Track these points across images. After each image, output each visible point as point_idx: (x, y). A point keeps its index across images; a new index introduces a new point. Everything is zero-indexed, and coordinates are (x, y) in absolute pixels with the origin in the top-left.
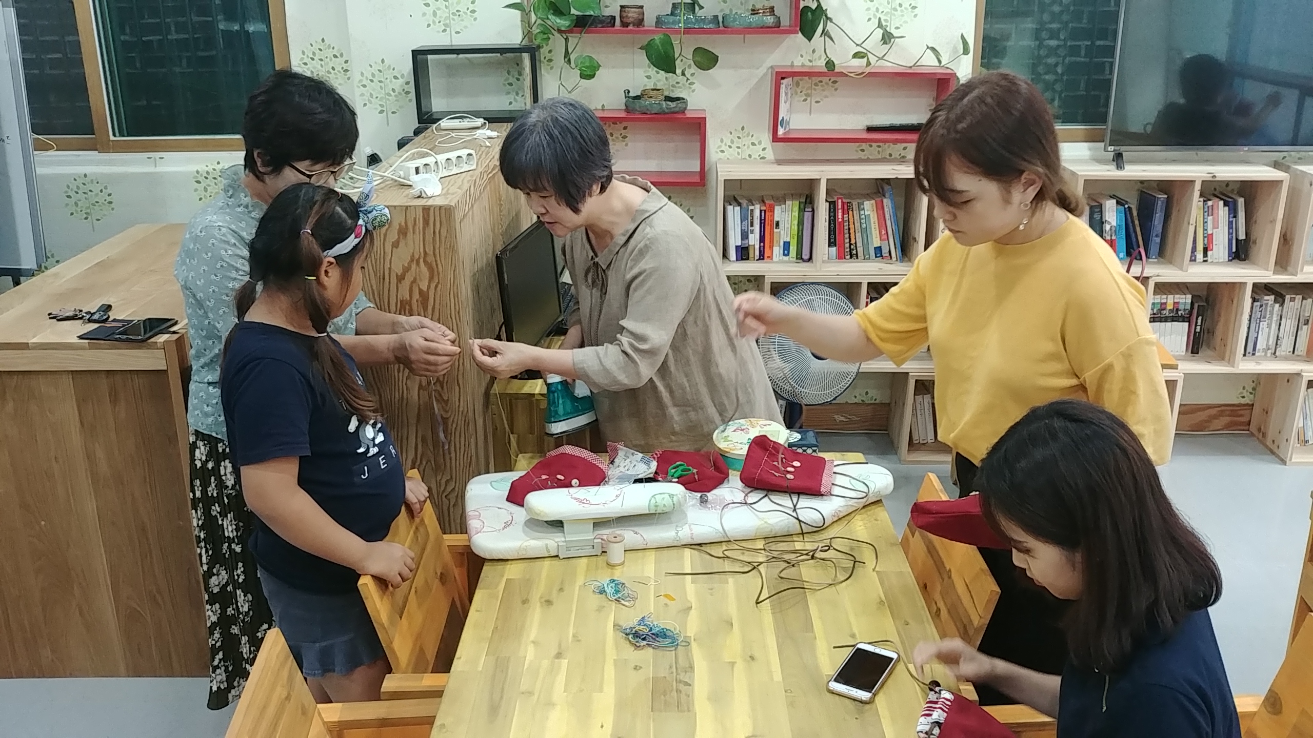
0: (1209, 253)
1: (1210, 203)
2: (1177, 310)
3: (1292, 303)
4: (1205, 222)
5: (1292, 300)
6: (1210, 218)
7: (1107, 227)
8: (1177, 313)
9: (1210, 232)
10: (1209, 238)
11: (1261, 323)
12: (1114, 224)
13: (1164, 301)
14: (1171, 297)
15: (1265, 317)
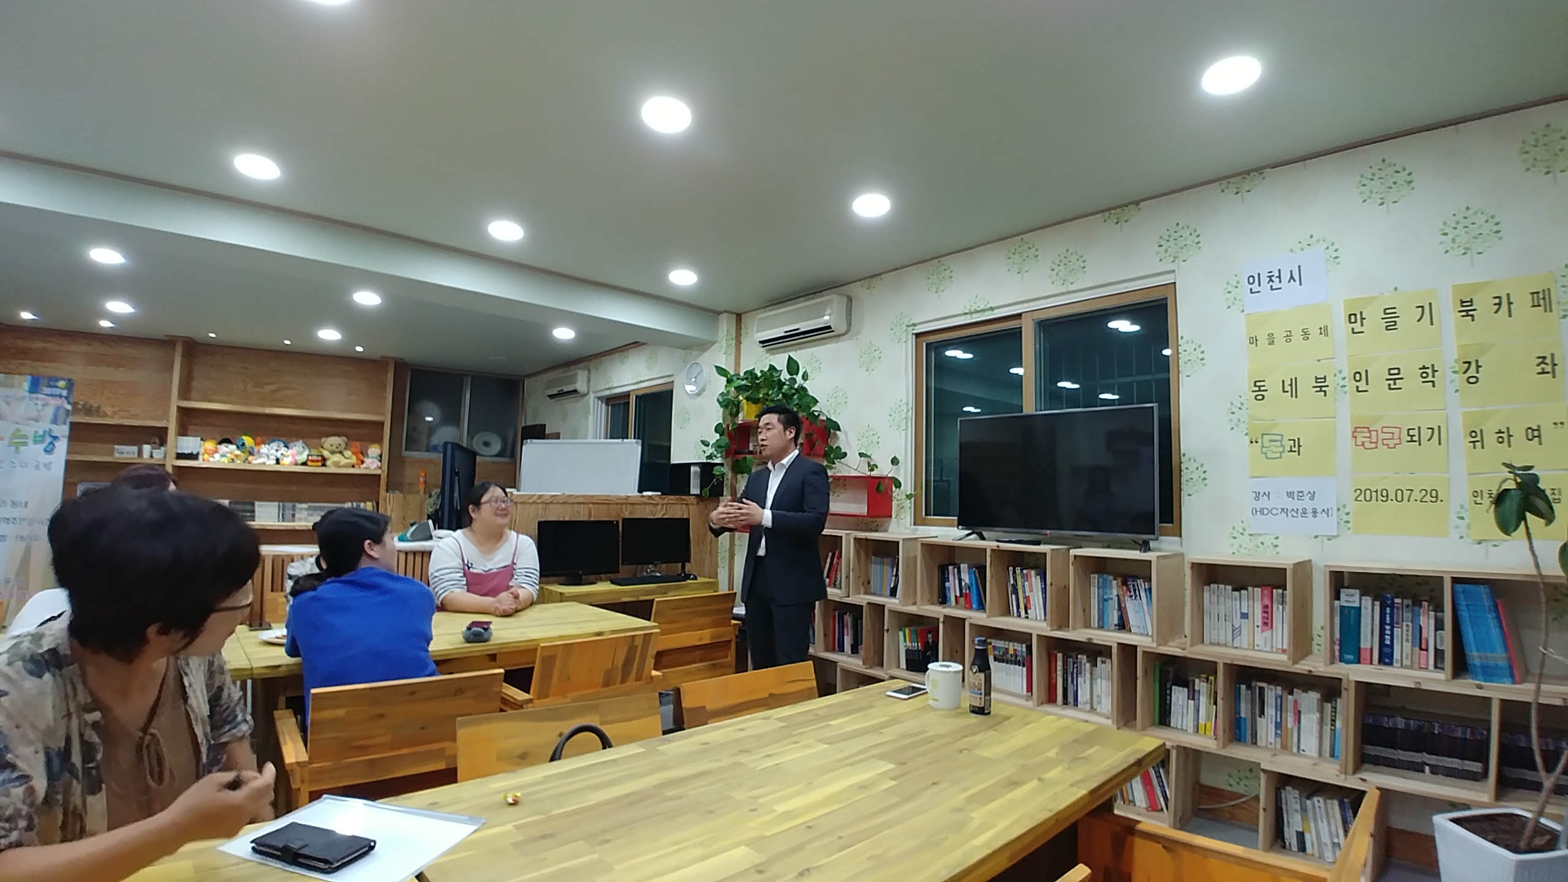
0: (1029, 611)
1: (1025, 571)
2: (1016, 656)
3: (1103, 665)
4: (1024, 586)
5: (1103, 662)
6: (1026, 583)
7: (963, 584)
8: (1016, 658)
9: (1027, 594)
10: (1027, 598)
11: (1079, 679)
12: (967, 581)
13: (1007, 647)
14: (1011, 644)
15: (1081, 673)
